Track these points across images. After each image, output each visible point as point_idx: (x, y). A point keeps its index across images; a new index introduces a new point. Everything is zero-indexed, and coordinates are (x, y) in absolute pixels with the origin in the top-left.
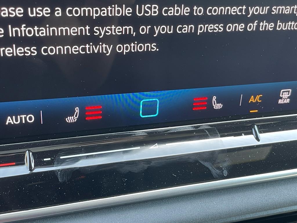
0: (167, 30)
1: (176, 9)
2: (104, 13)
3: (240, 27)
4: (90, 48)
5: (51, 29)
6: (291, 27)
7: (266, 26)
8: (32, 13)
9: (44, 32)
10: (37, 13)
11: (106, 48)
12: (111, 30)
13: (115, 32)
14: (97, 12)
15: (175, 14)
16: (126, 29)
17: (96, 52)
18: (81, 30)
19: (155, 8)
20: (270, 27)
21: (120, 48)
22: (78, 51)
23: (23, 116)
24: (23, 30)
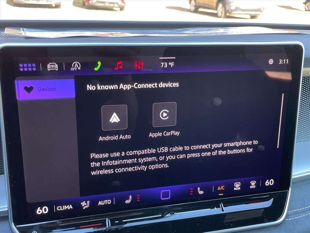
0: (173, 157)
1: (176, 148)
2: (143, 153)
3: (209, 154)
4: (137, 168)
5: (120, 161)
6: (235, 152)
7: (222, 152)
8: (112, 155)
9: (116, 163)
10: (114, 155)
11: (144, 167)
12: (146, 159)
13: (148, 160)
14: (140, 152)
15: (176, 150)
16: (153, 159)
17: (139, 169)
18: (133, 161)
19: (166, 148)
20: (224, 153)
21: (150, 167)
22: (132, 170)
23: (106, 201)
24: (108, 163)
